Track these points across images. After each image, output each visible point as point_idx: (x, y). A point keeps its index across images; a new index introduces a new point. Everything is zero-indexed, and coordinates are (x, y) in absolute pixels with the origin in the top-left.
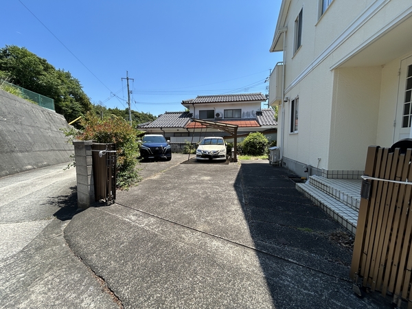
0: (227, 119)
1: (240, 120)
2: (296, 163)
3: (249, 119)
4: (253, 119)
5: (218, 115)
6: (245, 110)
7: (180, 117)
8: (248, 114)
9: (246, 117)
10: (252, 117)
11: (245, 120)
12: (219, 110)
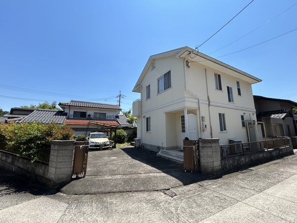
0: (96, 119)
1: (106, 120)
2: (151, 146)
3: (111, 120)
4: (114, 120)
5: (89, 116)
6: (108, 114)
7: (55, 115)
8: (110, 117)
9: (109, 119)
10: (112, 119)
11: (108, 120)
12: (90, 112)
